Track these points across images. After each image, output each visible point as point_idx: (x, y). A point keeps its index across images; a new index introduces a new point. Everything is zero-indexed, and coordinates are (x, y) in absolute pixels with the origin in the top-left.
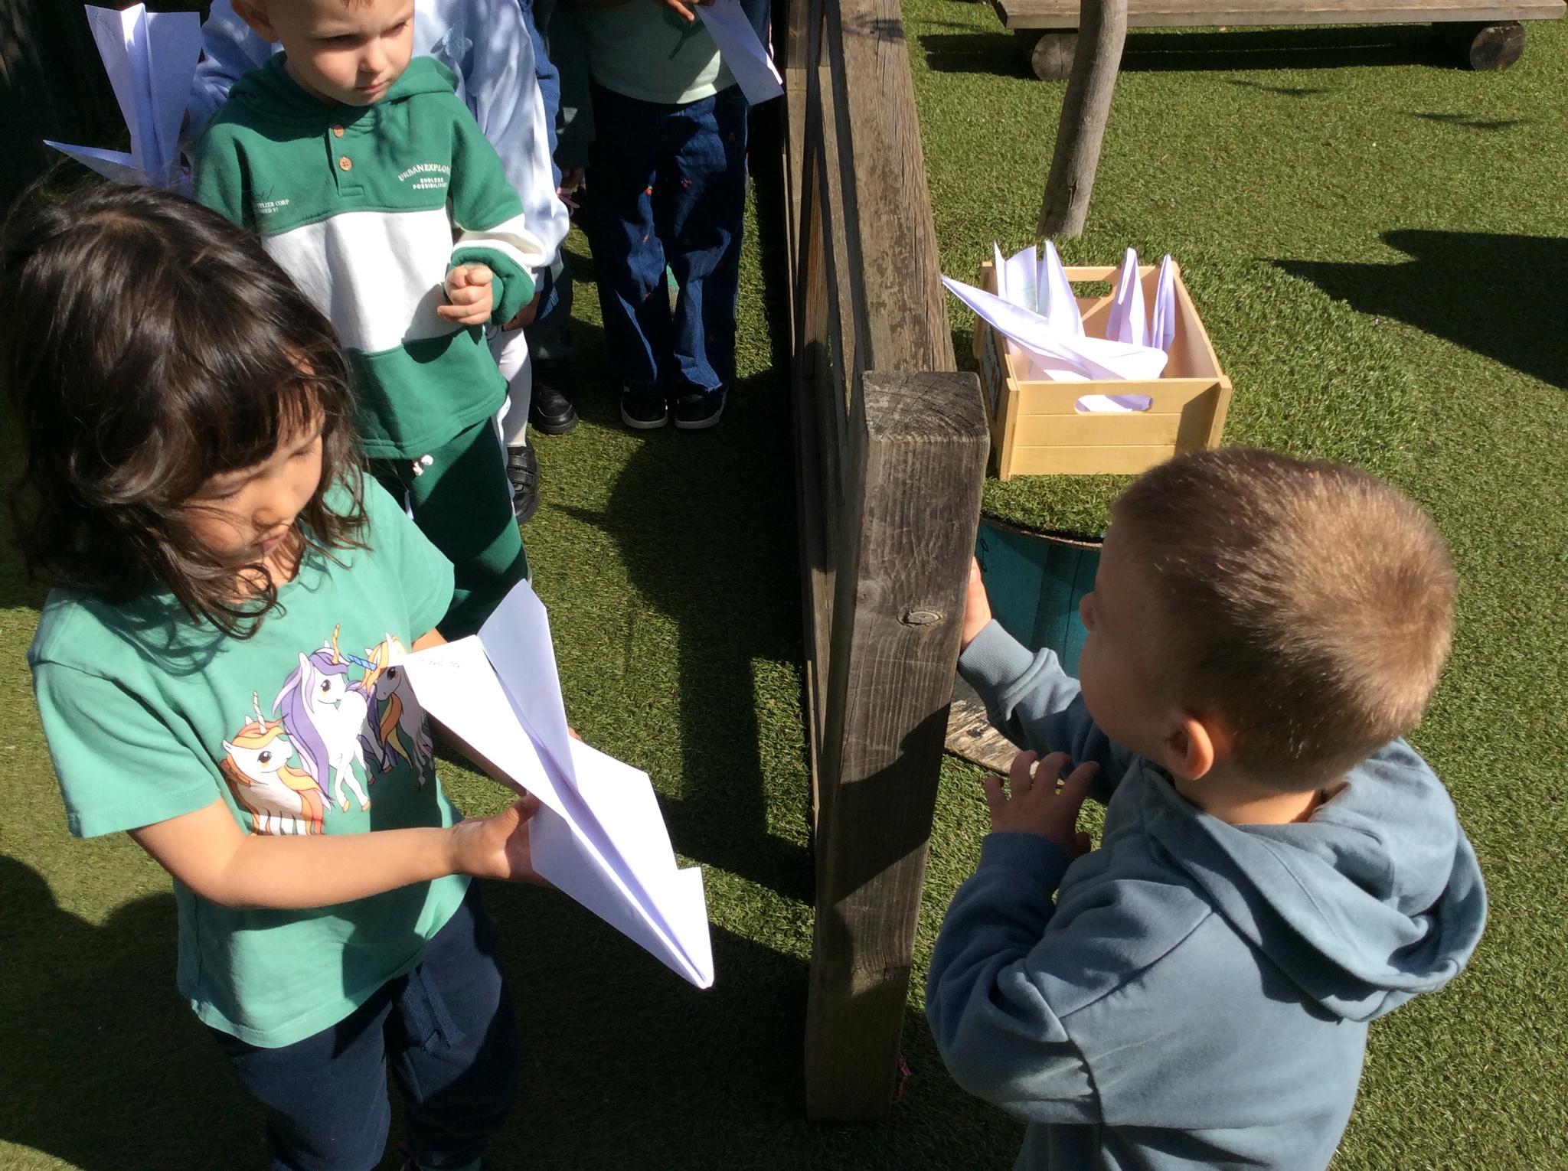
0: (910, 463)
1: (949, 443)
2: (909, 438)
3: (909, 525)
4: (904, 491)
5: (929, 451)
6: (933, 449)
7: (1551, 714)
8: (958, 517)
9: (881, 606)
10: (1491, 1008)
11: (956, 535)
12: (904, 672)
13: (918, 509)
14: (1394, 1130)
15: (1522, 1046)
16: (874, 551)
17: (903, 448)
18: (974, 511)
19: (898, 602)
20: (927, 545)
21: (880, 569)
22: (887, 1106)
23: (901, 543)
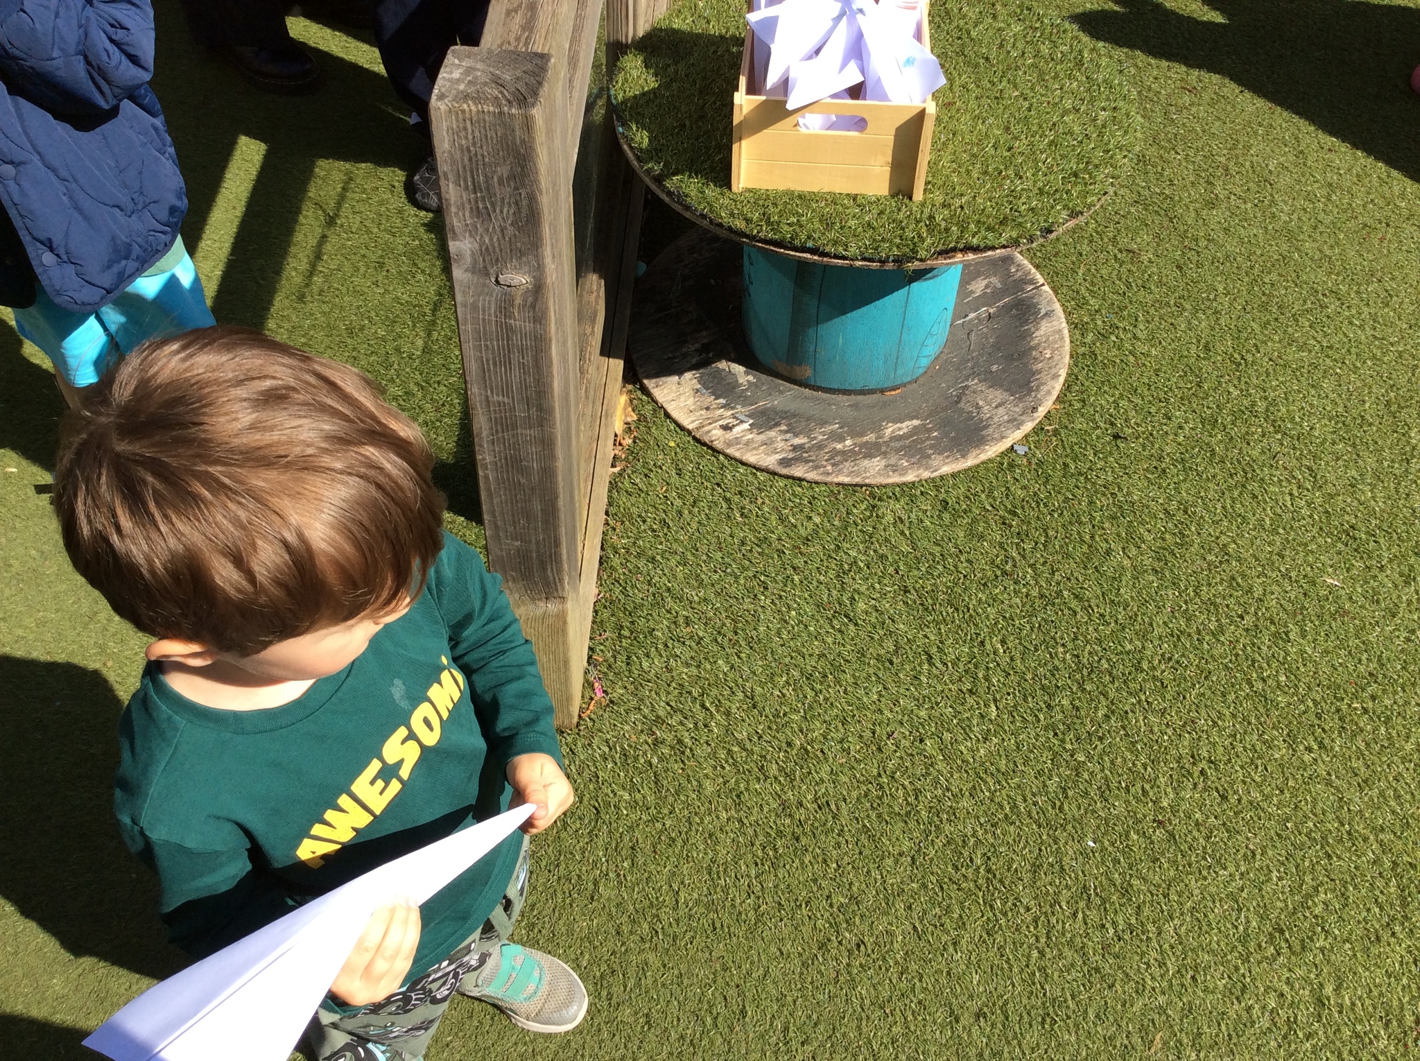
0: (470, 131)
1: (500, 113)
2: (465, 106)
3: (481, 192)
4: (470, 160)
5: (484, 120)
6: (487, 117)
7: (1248, 444)
8: (523, 185)
9: (474, 267)
10: (1113, 682)
11: (525, 203)
12: (507, 330)
13: (486, 176)
14: (998, 770)
15: (1130, 715)
16: (456, 214)
17: (460, 116)
18: (537, 181)
19: (488, 263)
20: (502, 212)
21: (465, 231)
22: (570, 716)
23: (478, 207)
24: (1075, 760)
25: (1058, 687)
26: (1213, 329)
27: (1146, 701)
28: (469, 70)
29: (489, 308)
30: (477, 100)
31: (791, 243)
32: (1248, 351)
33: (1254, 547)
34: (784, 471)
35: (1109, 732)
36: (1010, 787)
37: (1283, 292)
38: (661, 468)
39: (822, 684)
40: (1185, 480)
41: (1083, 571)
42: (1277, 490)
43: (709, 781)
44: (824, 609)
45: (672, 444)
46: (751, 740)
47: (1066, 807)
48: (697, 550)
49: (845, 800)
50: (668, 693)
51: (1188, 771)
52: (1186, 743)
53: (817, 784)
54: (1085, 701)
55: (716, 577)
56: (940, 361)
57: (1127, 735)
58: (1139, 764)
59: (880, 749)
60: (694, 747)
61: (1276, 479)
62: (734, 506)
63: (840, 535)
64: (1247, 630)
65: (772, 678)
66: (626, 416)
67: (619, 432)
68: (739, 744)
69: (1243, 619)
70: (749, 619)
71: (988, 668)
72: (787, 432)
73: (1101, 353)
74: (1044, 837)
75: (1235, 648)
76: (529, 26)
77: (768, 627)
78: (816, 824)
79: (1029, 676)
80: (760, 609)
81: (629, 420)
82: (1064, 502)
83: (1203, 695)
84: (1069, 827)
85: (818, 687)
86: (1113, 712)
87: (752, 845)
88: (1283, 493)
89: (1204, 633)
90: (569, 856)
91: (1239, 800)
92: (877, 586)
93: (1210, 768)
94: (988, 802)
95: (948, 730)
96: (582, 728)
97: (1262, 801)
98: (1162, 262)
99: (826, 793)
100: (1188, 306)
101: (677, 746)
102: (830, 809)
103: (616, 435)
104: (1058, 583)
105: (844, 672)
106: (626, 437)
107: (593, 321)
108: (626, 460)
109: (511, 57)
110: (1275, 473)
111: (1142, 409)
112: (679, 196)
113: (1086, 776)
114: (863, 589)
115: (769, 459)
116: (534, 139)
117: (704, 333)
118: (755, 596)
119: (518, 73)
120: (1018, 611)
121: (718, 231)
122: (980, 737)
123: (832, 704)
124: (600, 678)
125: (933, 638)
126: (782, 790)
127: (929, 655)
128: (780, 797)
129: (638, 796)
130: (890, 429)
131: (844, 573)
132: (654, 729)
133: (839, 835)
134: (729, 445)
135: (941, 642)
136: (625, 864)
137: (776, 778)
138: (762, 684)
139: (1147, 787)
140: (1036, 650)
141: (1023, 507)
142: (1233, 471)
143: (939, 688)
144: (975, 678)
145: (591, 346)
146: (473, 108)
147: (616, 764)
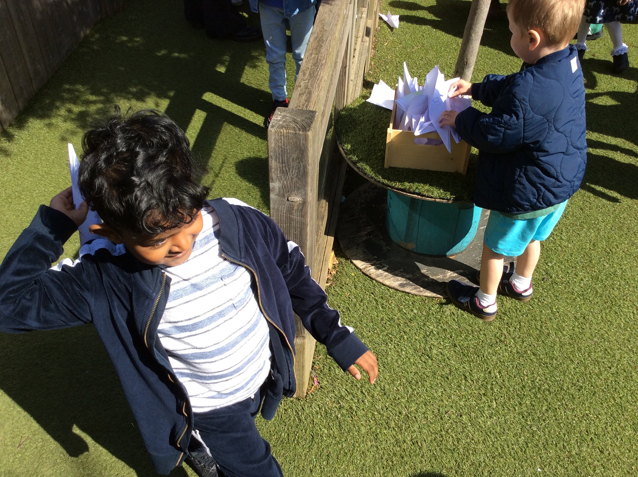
0: (283, 140)
1: (295, 133)
2: (282, 130)
3: (285, 163)
4: (282, 151)
6: (290, 135)
8: (302, 162)
9: (279, 193)
11: (302, 168)
12: (290, 220)
13: (287, 157)
16: (274, 172)
17: (280, 134)
18: (307, 160)
19: (285, 192)
20: (292, 172)
21: (277, 179)
22: (303, 392)
23: (283, 170)
24: (532, 429)
25: (525, 395)
26: (597, 237)
27: (565, 404)
28: (284, 117)
29: (284, 211)
30: (287, 128)
31: (409, 190)
32: (613, 248)
33: (616, 336)
34: (402, 289)
35: (548, 417)
36: (501, 440)
37: (629, 222)
38: (348, 285)
39: (416, 386)
40: (584, 304)
41: (537, 342)
42: (627, 311)
43: (363, 427)
44: (418, 352)
45: (353, 275)
46: (383, 410)
47: (527, 451)
48: (362, 322)
49: (425, 441)
50: (347, 385)
51: (585, 438)
52: (584, 425)
53: (412, 432)
54: (537, 402)
55: (370, 334)
56: (473, 244)
57: (556, 419)
58: (562, 433)
59: (441, 418)
60: (357, 411)
61: (626, 306)
62: (379, 303)
63: (425, 319)
64: (613, 374)
65: (393, 382)
66: (334, 261)
67: (330, 268)
68: (377, 411)
69: (611, 369)
70: (384, 354)
71: (492, 384)
72: (403, 272)
73: (546, 245)
74: (517, 465)
75: (607, 382)
76: (308, 100)
77: (392, 358)
78: (412, 451)
79: (511, 389)
80: (389, 350)
81: (335, 263)
82: (528, 310)
83: (592, 403)
84: (528, 461)
85: (414, 387)
86: (550, 408)
87: (382, 459)
88: (629, 312)
89: (592, 374)
90: (299, 457)
91: (609, 454)
92: (442, 343)
93: (595, 437)
94: (491, 446)
95: (473, 412)
96: (308, 398)
97: (620, 455)
98: (573, 206)
99: (417, 437)
100: (585, 226)
101: (350, 410)
102: (418, 445)
103: (329, 270)
104: (525, 347)
105: (426, 381)
106: (333, 270)
107: (323, 220)
108: (333, 280)
109: (301, 112)
110: (626, 303)
111: (564, 271)
112: (362, 169)
113: (537, 437)
114: (435, 344)
115: (395, 283)
116: (308, 144)
117: (369, 227)
118: (387, 343)
119: (303, 118)
120: (507, 359)
121: (378, 184)
122: (488, 416)
123: (420, 396)
124: (317, 376)
125: (467, 368)
126: (396, 434)
127: (465, 376)
128: (395, 437)
129: (331, 432)
130: (449, 273)
131: (427, 336)
132: (340, 401)
133: (422, 457)
134: (378, 276)
135: (471, 371)
136: (324, 463)
137: (394, 428)
138: (389, 384)
139: (565, 444)
140: (515, 377)
141: (509, 312)
142: (606, 301)
143: (470, 392)
144: (486, 388)
145: (321, 230)
146: (285, 131)
147: (322, 416)
